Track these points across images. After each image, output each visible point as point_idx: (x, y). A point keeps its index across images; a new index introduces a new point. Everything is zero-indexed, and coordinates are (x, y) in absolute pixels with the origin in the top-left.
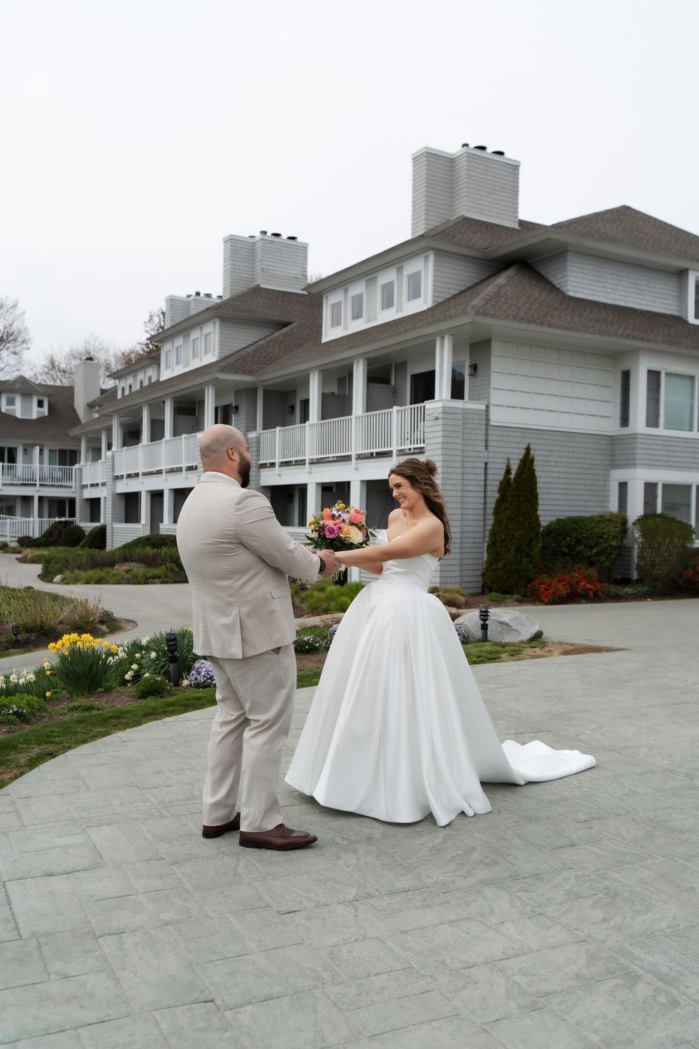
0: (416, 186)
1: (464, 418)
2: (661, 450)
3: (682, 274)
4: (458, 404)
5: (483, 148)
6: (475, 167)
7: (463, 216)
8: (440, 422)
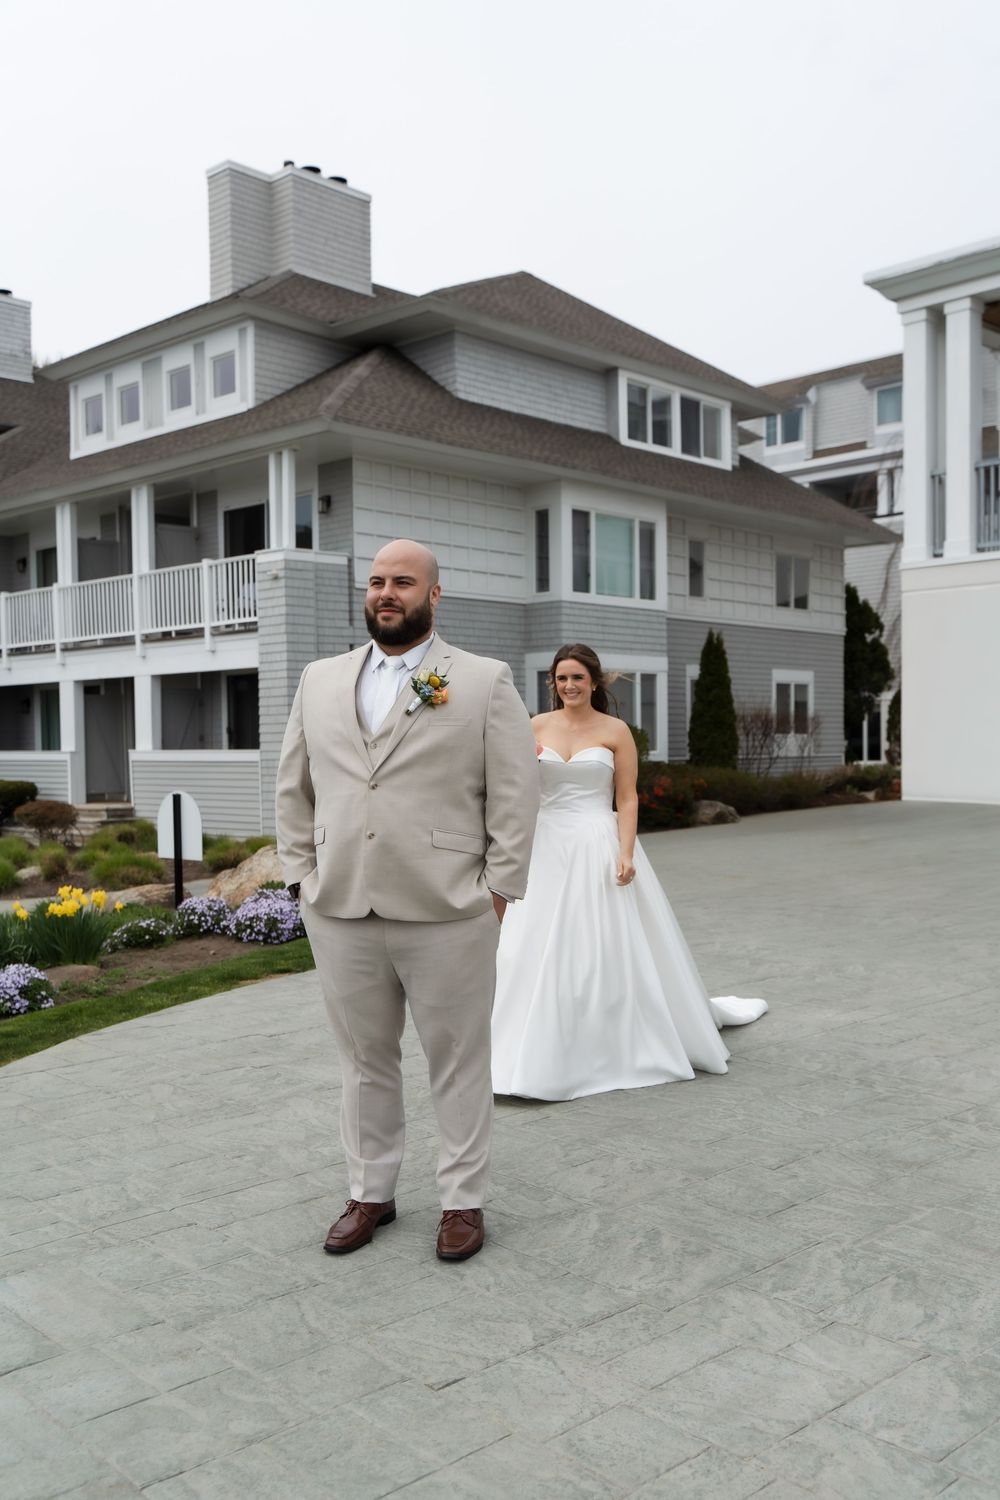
0: (216, 219)
1: (317, 577)
2: (594, 624)
3: (608, 374)
4: (305, 555)
5: (316, 170)
6: (305, 198)
7: (290, 271)
8: (282, 583)
